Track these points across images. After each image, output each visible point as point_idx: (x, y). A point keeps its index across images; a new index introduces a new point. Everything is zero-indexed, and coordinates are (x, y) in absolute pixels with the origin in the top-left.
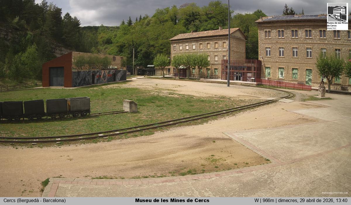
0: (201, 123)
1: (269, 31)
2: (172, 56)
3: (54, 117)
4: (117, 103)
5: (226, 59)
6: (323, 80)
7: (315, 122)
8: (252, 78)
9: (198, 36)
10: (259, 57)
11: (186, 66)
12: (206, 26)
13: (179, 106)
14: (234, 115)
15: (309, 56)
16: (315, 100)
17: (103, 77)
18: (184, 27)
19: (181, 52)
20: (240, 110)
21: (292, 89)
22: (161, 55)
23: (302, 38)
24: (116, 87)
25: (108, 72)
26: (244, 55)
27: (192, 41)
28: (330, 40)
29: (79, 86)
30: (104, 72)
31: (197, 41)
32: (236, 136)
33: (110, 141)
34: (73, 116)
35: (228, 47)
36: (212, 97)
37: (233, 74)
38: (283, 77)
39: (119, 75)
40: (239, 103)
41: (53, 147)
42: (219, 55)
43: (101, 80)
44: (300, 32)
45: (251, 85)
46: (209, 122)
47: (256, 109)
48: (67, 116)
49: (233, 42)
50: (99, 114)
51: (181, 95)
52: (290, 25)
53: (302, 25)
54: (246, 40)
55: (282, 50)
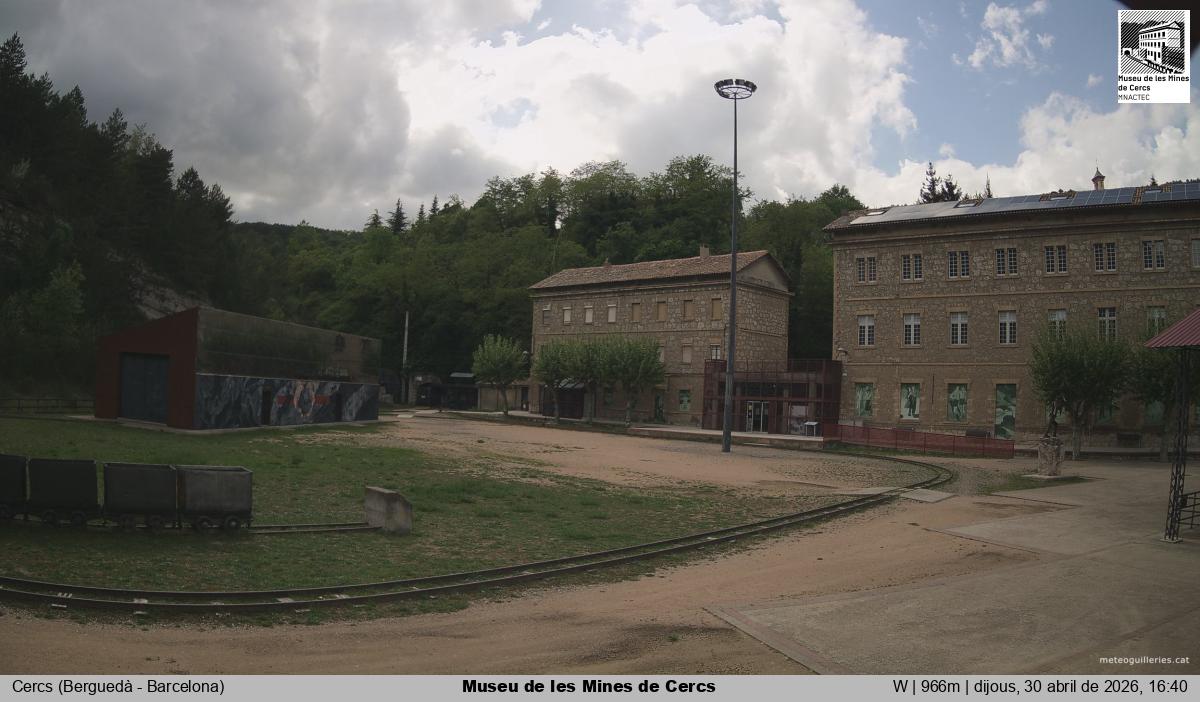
0: (632, 576)
1: (870, 259)
2: (537, 344)
3: (127, 522)
4: (344, 495)
5: (719, 358)
6: (1053, 417)
7: (1024, 560)
8: (808, 423)
9: (626, 279)
10: (834, 351)
11: (581, 382)
12: (656, 244)
13: (554, 516)
14: (746, 549)
15: (1008, 339)
16: (1027, 488)
17: (299, 403)
18: (579, 246)
19: (568, 330)
20: (764, 531)
21: (946, 455)
22: (499, 339)
23: (983, 280)
24: (341, 442)
25: (316, 385)
26: (783, 344)
27: (606, 293)
28: (1079, 278)
29: (217, 427)
30: (305, 386)
31: (622, 294)
32: (752, 621)
33: (317, 624)
34: (194, 527)
35: (727, 317)
36: (669, 488)
37: (744, 410)
38: (917, 416)
39: (353, 405)
40: (761, 509)
41: (120, 626)
42: (695, 344)
43: (291, 415)
44: (977, 259)
45: (804, 447)
46: (658, 572)
47: (818, 528)
48: (173, 528)
49: (745, 298)
50: (284, 528)
51: (564, 478)
52: (943, 237)
53: (985, 234)
54: (790, 291)
55: (912, 322)
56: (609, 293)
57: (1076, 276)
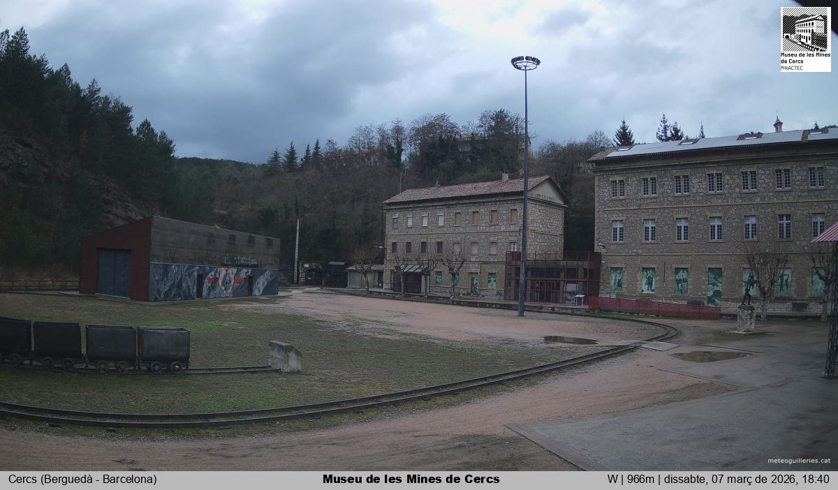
0: (456, 404)
1: (620, 181)
2: (389, 241)
3: (102, 366)
5: (515, 250)
6: (748, 291)
7: (727, 391)
8: (577, 296)
9: (451, 196)
10: (596, 246)
11: (420, 267)
14: (535, 384)
15: (716, 236)
16: (730, 340)
17: (222, 283)
19: (411, 231)
20: (547, 371)
21: (673, 318)
23: (699, 196)
24: (252, 310)
25: (235, 270)
26: (560, 241)
27: (436, 206)
28: (765, 194)
29: (165, 299)
30: (227, 271)
31: (448, 206)
32: (538, 434)
33: (235, 437)
34: (149, 370)
35: (520, 222)
37: (533, 286)
38: (653, 291)
39: (260, 284)
43: (217, 291)
44: (695, 181)
45: (576, 313)
46: (474, 400)
47: (586, 369)
48: (135, 369)
49: (534, 209)
50: (210, 370)
51: (408, 335)
52: (671, 166)
53: (701, 163)
54: (565, 203)
55: (650, 225)
56: (439, 206)
57: (763, 193)
